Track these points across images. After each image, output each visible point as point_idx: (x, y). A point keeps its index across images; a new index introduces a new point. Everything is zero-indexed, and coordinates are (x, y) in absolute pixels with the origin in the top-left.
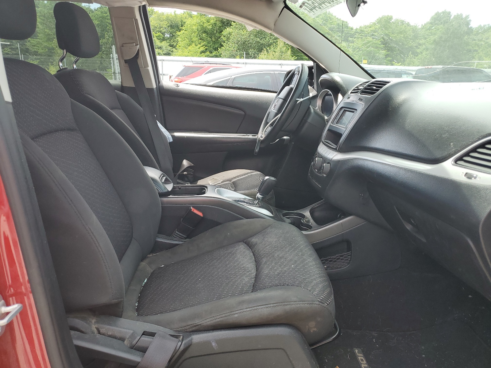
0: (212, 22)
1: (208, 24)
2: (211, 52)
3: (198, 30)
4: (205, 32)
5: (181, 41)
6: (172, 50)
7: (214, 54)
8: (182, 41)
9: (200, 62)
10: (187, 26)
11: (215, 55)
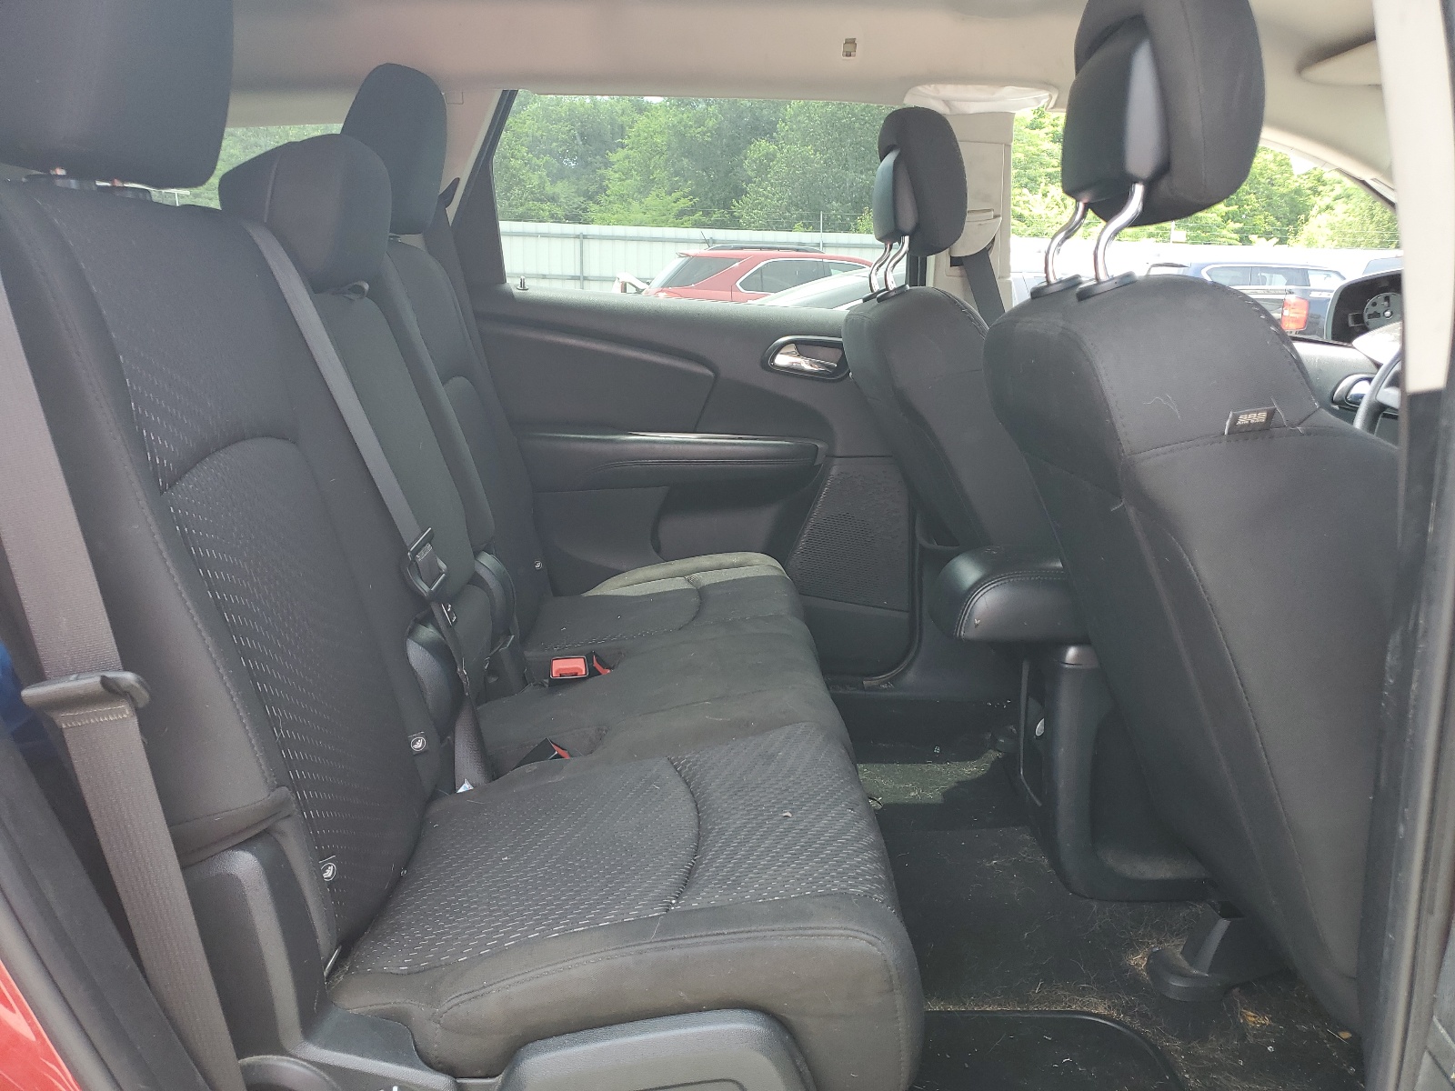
0: (711, 123)
1: (699, 130)
2: (707, 214)
3: (669, 149)
4: (689, 153)
5: (619, 178)
6: (583, 206)
7: (714, 217)
8: (623, 180)
9: (733, 245)
10: (639, 135)
11: (717, 221)
